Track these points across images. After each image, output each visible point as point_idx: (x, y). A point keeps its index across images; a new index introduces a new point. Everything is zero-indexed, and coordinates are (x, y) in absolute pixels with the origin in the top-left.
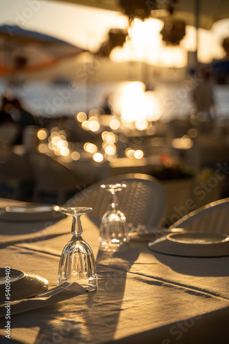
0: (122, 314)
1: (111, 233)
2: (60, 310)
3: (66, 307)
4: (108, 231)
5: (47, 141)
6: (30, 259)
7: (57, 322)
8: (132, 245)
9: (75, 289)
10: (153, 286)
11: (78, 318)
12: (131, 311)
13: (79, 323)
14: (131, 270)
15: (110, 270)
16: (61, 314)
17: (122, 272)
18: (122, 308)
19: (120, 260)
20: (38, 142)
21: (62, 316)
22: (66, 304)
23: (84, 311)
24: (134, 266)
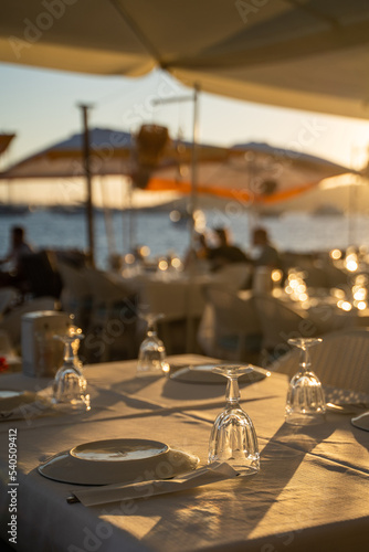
0: (275, 507)
1: (301, 402)
2: (198, 497)
3: (207, 494)
4: (297, 398)
5: (283, 283)
6: (192, 430)
7: (185, 513)
8: (329, 418)
9: (223, 471)
10: (333, 473)
11: (214, 509)
12: (289, 504)
13: (213, 514)
14: (314, 451)
15: (286, 448)
16: (196, 502)
17: (300, 452)
18: (278, 498)
19: (306, 437)
20: (272, 285)
21: (196, 504)
22: (208, 490)
23: (227, 499)
24: (321, 446)
